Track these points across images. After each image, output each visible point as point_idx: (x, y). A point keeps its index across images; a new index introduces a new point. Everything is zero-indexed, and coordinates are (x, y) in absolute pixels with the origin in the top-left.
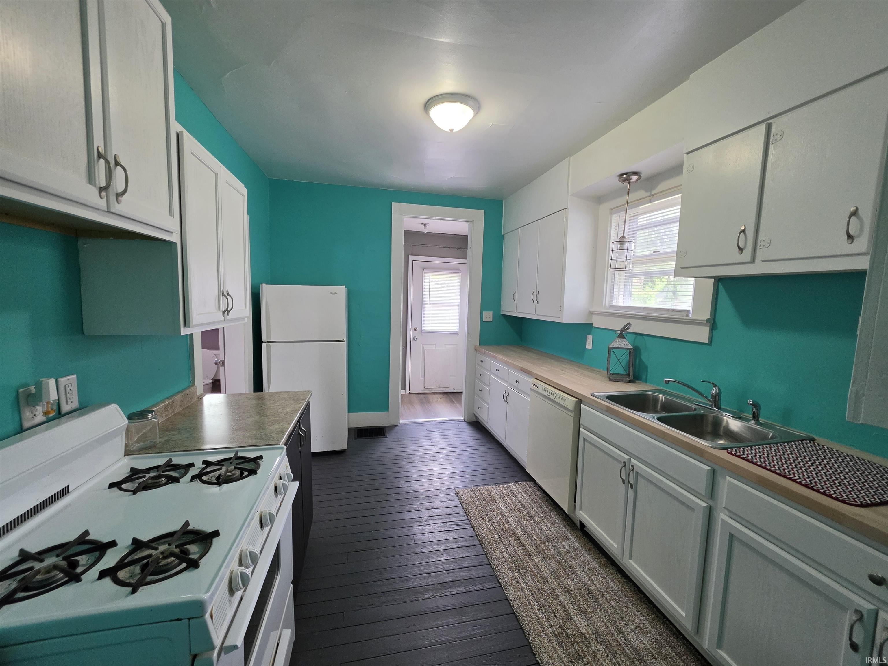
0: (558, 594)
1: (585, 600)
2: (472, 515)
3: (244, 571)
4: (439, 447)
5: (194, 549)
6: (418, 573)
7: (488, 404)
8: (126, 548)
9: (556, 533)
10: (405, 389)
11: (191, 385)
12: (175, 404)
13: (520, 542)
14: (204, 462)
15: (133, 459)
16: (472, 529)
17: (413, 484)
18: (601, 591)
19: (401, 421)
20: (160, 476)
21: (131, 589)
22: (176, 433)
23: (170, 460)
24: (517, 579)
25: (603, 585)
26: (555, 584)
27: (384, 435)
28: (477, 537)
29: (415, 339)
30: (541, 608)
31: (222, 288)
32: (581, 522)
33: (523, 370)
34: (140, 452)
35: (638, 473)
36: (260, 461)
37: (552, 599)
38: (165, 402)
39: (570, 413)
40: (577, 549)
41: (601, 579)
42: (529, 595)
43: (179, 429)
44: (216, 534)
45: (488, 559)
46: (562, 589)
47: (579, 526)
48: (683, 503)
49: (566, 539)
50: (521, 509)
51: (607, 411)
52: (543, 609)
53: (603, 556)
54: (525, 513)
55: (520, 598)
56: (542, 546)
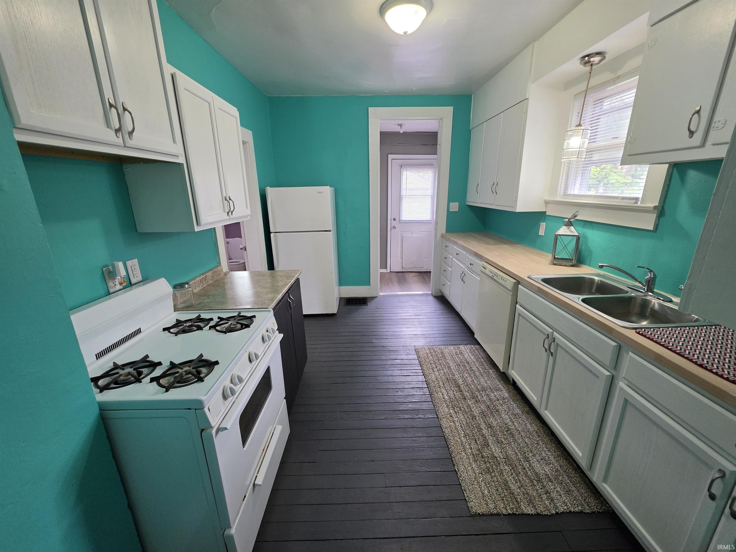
0: (482, 428)
1: (504, 435)
2: (425, 367)
3: (232, 387)
4: (408, 314)
5: (204, 370)
6: (378, 402)
7: (450, 282)
8: (167, 367)
9: (491, 385)
10: (386, 268)
11: (218, 265)
12: (207, 278)
13: (460, 389)
14: (219, 318)
15: (179, 313)
16: (423, 376)
17: (383, 341)
18: (518, 431)
19: (381, 294)
20: (192, 326)
21: (165, 389)
22: (206, 298)
23: (200, 316)
24: (452, 414)
25: (522, 426)
26: (481, 421)
27: (366, 304)
28: (426, 382)
29: (394, 227)
30: (466, 436)
31: (224, 195)
32: (513, 380)
33: (477, 255)
34: (183, 310)
35: (558, 344)
36: (254, 319)
37: (476, 431)
38: (200, 277)
39: (509, 292)
40: (506, 398)
41: (521, 422)
42: (458, 426)
43: (209, 295)
44: (217, 363)
45: (431, 398)
46: (486, 425)
47: (512, 382)
48: (590, 371)
49: (498, 390)
50: (466, 365)
51: (538, 291)
52: (467, 436)
53: (527, 406)
54: (468, 368)
55: (451, 427)
56: (477, 393)
